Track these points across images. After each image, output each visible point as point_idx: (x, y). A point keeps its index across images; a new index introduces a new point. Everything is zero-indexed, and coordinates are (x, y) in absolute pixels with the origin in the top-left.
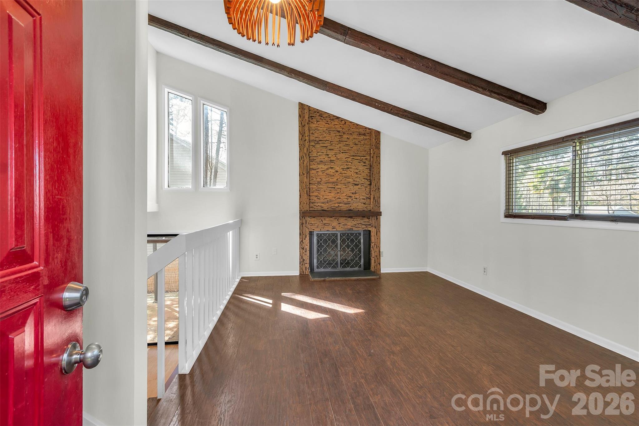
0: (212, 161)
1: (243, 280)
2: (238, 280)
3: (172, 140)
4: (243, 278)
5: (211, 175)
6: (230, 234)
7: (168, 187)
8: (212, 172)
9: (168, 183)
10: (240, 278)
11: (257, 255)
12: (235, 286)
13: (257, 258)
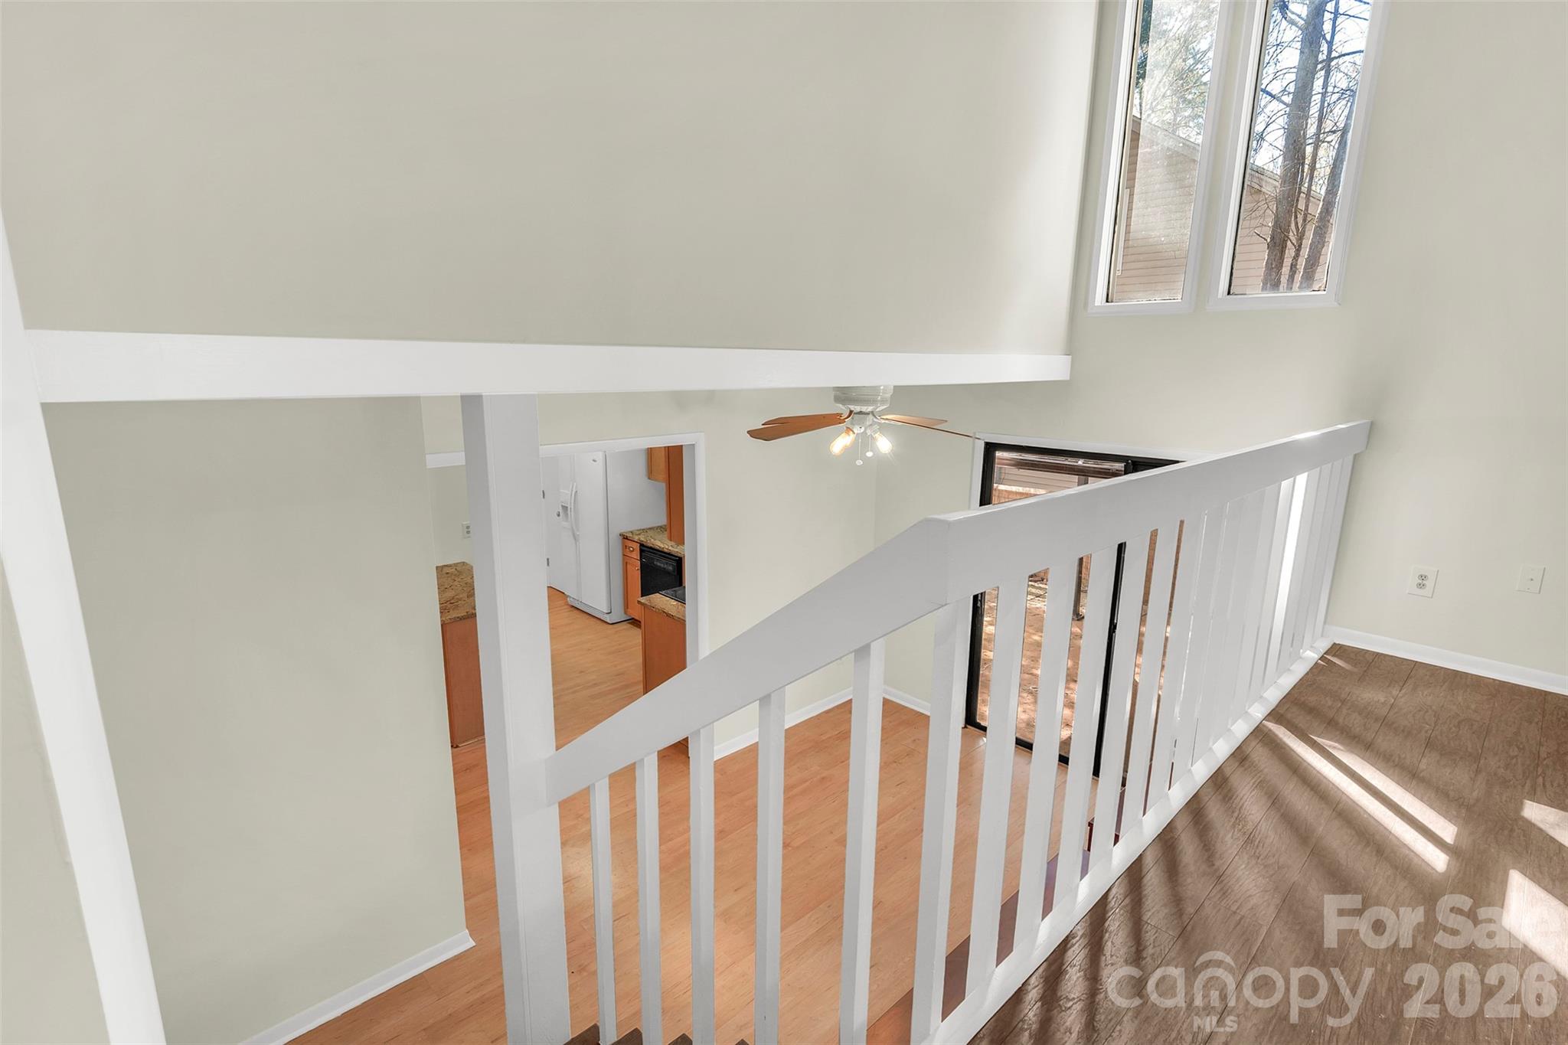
0: (1307, 206)
1: (1335, 660)
2: (1311, 656)
3: (1136, 136)
4: (1337, 650)
5: (1297, 255)
6: (1298, 489)
7: (1107, 301)
8: (1300, 246)
9: (1108, 289)
10: (1324, 645)
11: (1423, 577)
12: (1287, 682)
13: (1421, 586)
